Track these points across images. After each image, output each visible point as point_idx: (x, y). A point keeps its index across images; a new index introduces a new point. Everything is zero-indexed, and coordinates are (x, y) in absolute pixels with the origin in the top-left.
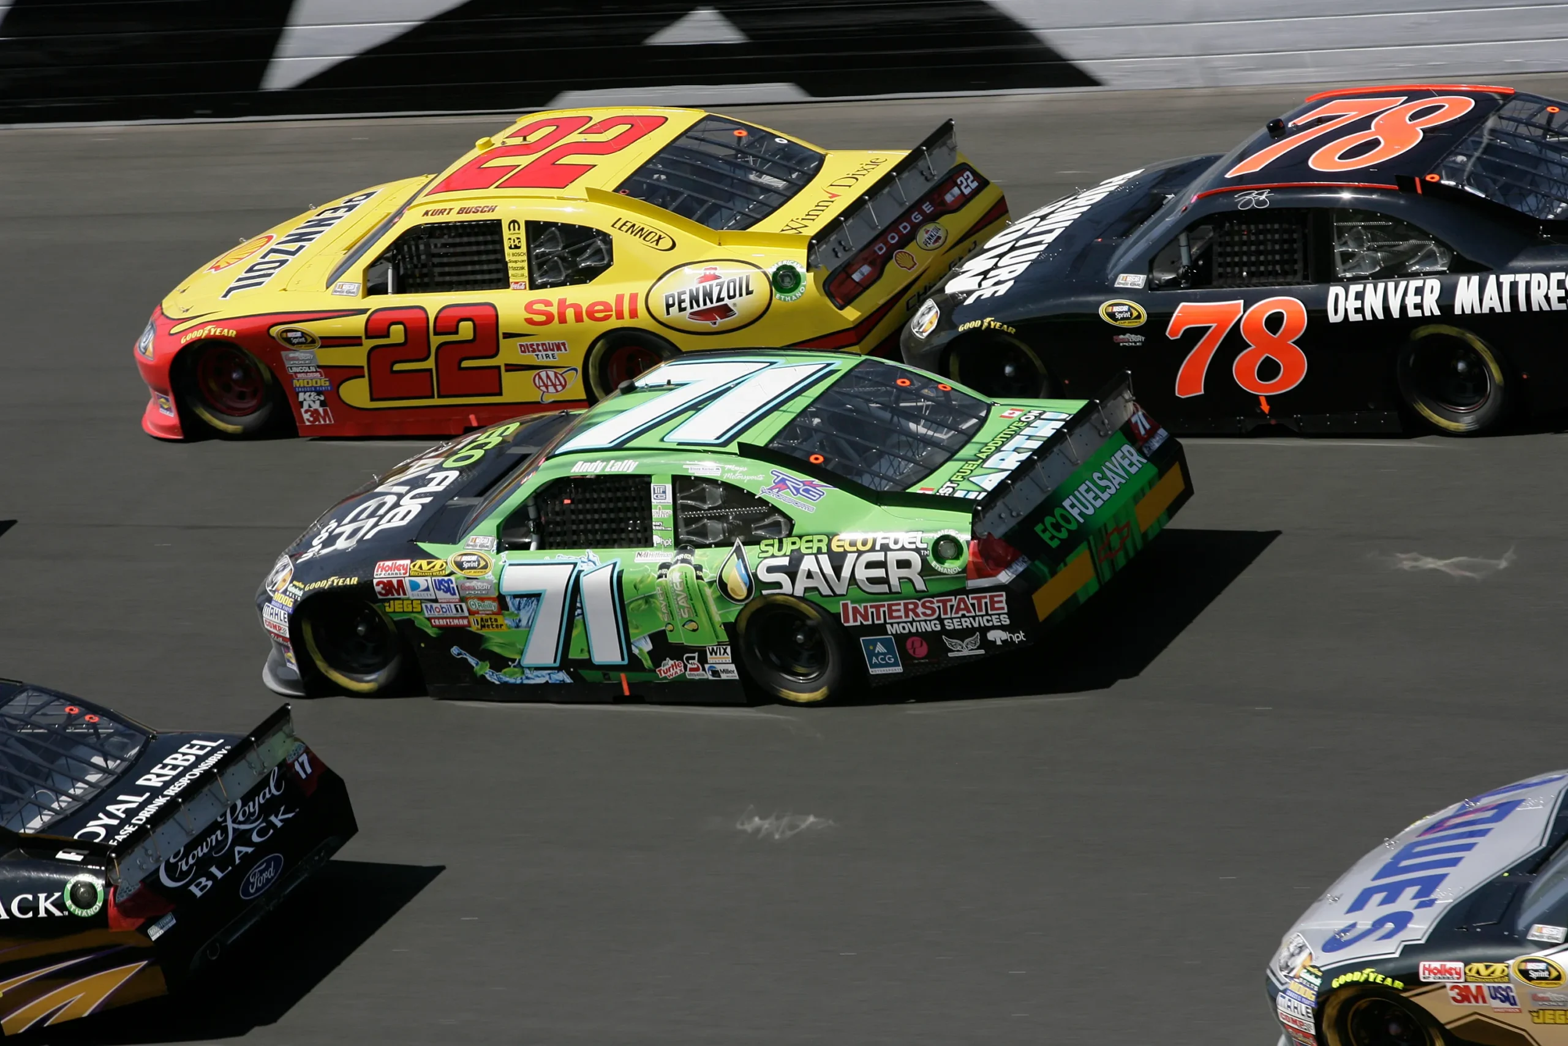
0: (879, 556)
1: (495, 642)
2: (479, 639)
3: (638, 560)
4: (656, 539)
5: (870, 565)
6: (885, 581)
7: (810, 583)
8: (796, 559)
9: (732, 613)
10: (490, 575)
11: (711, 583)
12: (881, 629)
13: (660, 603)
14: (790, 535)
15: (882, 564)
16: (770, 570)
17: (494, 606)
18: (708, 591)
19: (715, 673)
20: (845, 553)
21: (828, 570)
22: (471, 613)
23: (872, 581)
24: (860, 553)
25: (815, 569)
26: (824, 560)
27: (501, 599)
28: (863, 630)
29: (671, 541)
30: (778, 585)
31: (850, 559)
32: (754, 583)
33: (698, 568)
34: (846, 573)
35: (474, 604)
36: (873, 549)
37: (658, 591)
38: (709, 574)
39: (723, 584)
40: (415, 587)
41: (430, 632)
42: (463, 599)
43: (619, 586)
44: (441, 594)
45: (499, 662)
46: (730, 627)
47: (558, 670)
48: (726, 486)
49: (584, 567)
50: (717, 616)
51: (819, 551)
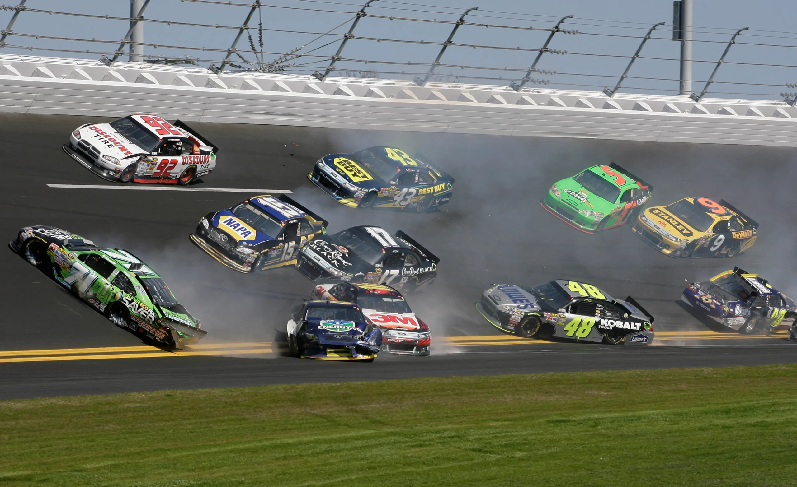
0: (147, 313)
1: (63, 272)
2: (61, 269)
3: (103, 279)
4: (109, 278)
5: (144, 313)
6: (145, 318)
7: (132, 307)
8: (133, 301)
9: (112, 301)
10: (73, 261)
11: (113, 293)
12: (137, 324)
13: (100, 289)
14: (134, 296)
15: (147, 315)
16: (126, 299)
17: (69, 266)
18: (112, 294)
19: (100, 308)
20: (142, 307)
21: (137, 308)
22: (63, 264)
23: (143, 315)
24: (144, 309)
25: (134, 305)
26: (137, 305)
27: (71, 266)
28: (133, 321)
29: (111, 281)
30: (125, 303)
31: (142, 309)
32: (121, 299)
33: (113, 289)
34: (139, 310)
35: (65, 263)
36: (147, 311)
37: (102, 287)
38: (114, 291)
39: (115, 295)
40: (57, 252)
41: (52, 261)
42: (64, 261)
43: (95, 281)
44: (60, 257)
45: (60, 276)
46: (110, 302)
47: (70, 285)
48: (129, 280)
49: (92, 273)
50: (109, 299)
51: (137, 303)
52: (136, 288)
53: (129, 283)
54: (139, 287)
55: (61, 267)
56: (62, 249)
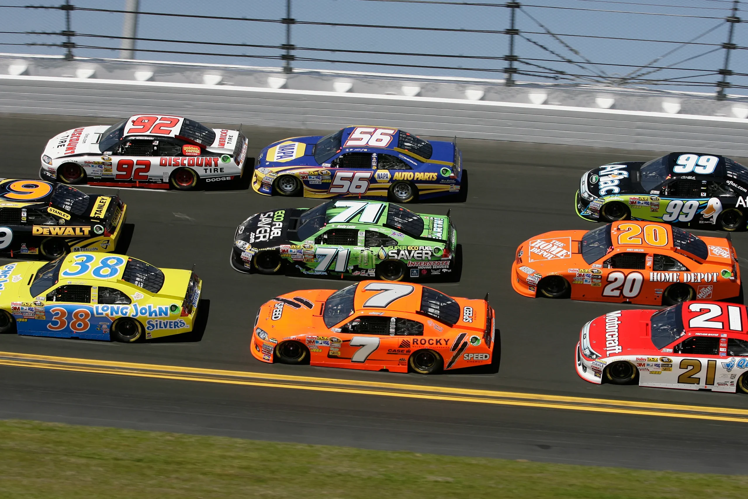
1: (309, 265)
2: (305, 264)
3: (354, 249)
4: (359, 244)
5: (418, 253)
8: (399, 251)
9: (379, 262)
10: (313, 250)
11: (375, 255)
12: (417, 267)
13: (360, 259)
14: (397, 245)
15: (421, 253)
16: (392, 253)
17: (312, 257)
18: (374, 257)
19: (369, 275)
20: (411, 251)
21: (407, 254)
22: (305, 258)
24: (415, 251)
25: (404, 253)
26: (406, 252)
27: (315, 256)
28: (412, 267)
29: (364, 245)
30: (394, 257)
31: (413, 252)
32: (387, 256)
33: (372, 251)
34: (412, 255)
35: (306, 256)
36: (419, 250)
37: (360, 256)
38: (375, 253)
39: (378, 256)
40: (291, 251)
41: (291, 262)
42: (303, 255)
43: (349, 254)
44: (298, 253)
45: (308, 269)
46: (376, 265)
47: (325, 272)
48: (380, 233)
49: (340, 249)
50: (374, 262)
51: (405, 249)
52: (392, 237)
53: (382, 235)
54: (394, 234)
55: (304, 261)
56: (294, 246)
